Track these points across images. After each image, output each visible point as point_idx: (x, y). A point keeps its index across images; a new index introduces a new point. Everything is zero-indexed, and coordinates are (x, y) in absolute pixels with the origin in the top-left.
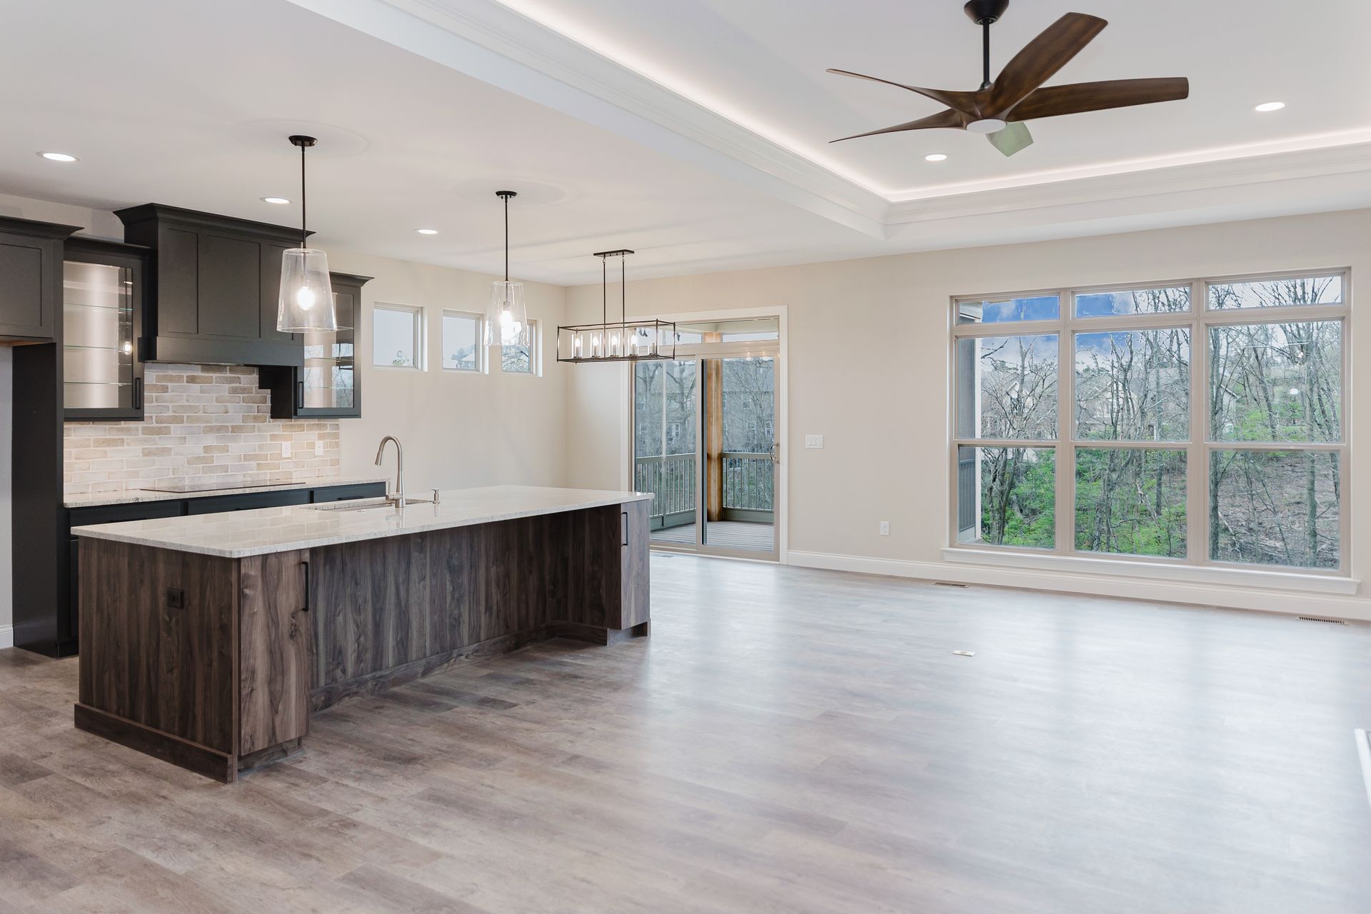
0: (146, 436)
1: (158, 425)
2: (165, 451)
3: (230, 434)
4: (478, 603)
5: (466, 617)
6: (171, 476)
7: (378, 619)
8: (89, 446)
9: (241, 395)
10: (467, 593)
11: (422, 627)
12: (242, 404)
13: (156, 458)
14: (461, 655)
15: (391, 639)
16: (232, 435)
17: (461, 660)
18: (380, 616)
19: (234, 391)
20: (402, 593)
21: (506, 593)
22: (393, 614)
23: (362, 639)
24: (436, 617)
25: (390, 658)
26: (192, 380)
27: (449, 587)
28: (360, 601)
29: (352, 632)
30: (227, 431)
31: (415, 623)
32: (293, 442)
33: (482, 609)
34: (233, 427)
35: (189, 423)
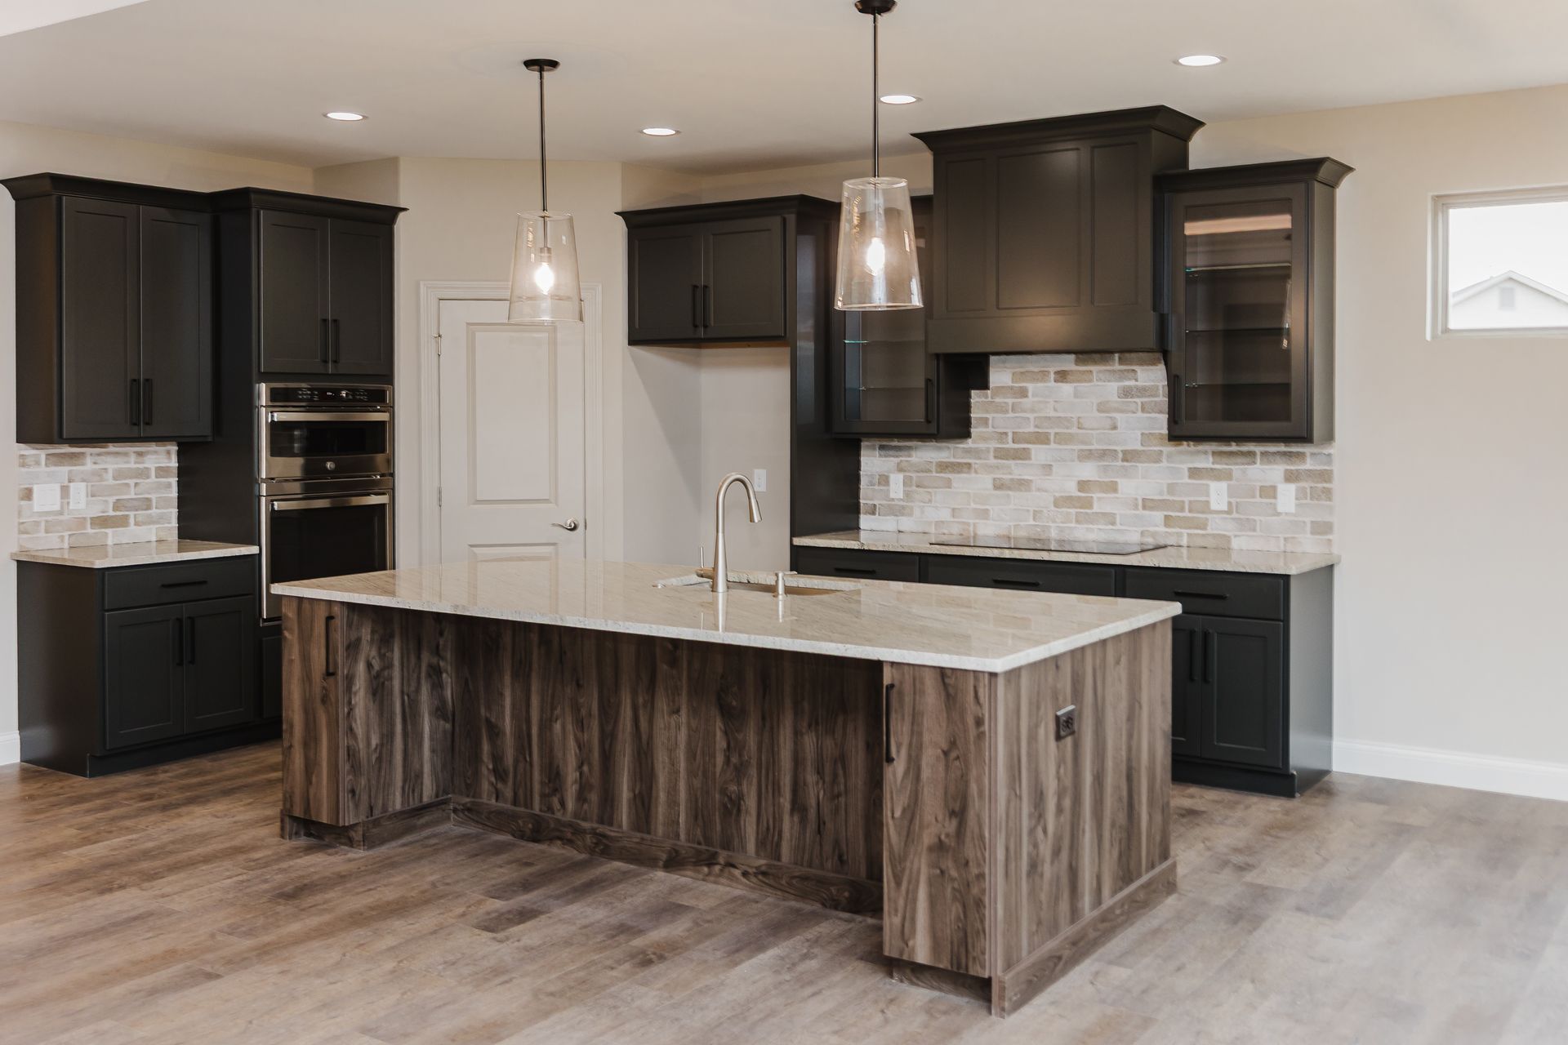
0: (1000, 461)
1: (1016, 446)
2: (1022, 485)
3: (1120, 463)
4: (777, 789)
5: (751, 802)
6: (1032, 522)
7: (607, 747)
8: (931, 471)
9: (1139, 400)
10: (754, 762)
11: (673, 790)
12: (1140, 414)
13: (1010, 493)
14: (733, 866)
15: (625, 787)
16: (1123, 467)
17: (733, 876)
18: (611, 745)
19: (1126, 393)
20: (643, 724)
21: (839, 795)
22: (628, 750)
23: (585, 768)
24: (697, 783)
25: (624, 814)
26: (1062, 376)
27: (720, 742)
28: (584, 712)
29: (573, 752)
30: (1115, 458)
31: (662, 779)
32: (1232, 483)
33: (786, 801)
34: (1125, 452)
35: (1059, 443)
